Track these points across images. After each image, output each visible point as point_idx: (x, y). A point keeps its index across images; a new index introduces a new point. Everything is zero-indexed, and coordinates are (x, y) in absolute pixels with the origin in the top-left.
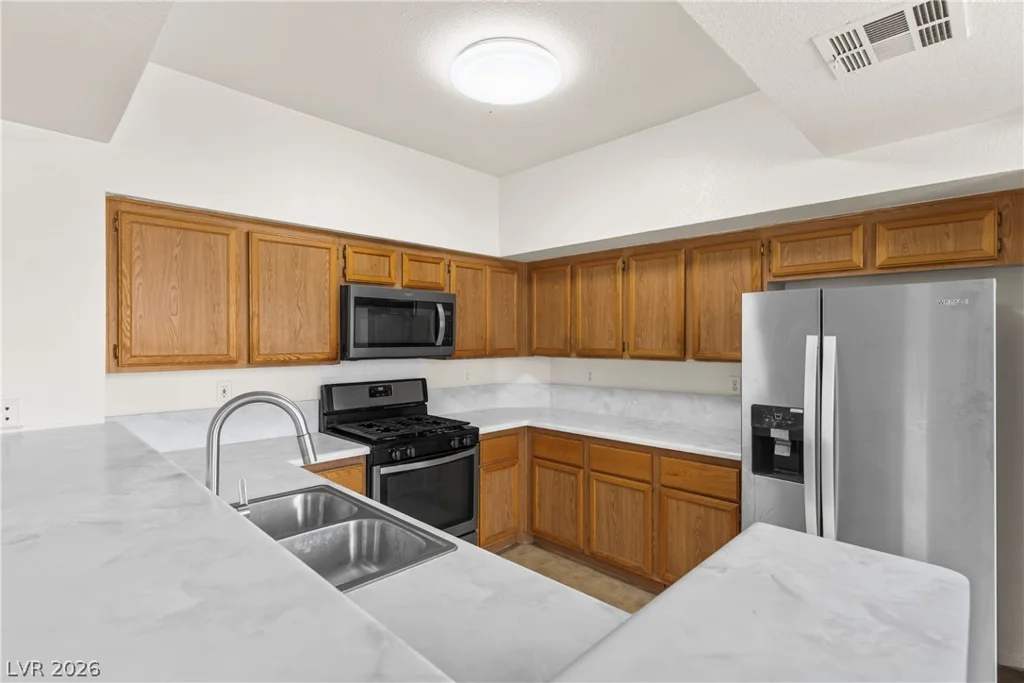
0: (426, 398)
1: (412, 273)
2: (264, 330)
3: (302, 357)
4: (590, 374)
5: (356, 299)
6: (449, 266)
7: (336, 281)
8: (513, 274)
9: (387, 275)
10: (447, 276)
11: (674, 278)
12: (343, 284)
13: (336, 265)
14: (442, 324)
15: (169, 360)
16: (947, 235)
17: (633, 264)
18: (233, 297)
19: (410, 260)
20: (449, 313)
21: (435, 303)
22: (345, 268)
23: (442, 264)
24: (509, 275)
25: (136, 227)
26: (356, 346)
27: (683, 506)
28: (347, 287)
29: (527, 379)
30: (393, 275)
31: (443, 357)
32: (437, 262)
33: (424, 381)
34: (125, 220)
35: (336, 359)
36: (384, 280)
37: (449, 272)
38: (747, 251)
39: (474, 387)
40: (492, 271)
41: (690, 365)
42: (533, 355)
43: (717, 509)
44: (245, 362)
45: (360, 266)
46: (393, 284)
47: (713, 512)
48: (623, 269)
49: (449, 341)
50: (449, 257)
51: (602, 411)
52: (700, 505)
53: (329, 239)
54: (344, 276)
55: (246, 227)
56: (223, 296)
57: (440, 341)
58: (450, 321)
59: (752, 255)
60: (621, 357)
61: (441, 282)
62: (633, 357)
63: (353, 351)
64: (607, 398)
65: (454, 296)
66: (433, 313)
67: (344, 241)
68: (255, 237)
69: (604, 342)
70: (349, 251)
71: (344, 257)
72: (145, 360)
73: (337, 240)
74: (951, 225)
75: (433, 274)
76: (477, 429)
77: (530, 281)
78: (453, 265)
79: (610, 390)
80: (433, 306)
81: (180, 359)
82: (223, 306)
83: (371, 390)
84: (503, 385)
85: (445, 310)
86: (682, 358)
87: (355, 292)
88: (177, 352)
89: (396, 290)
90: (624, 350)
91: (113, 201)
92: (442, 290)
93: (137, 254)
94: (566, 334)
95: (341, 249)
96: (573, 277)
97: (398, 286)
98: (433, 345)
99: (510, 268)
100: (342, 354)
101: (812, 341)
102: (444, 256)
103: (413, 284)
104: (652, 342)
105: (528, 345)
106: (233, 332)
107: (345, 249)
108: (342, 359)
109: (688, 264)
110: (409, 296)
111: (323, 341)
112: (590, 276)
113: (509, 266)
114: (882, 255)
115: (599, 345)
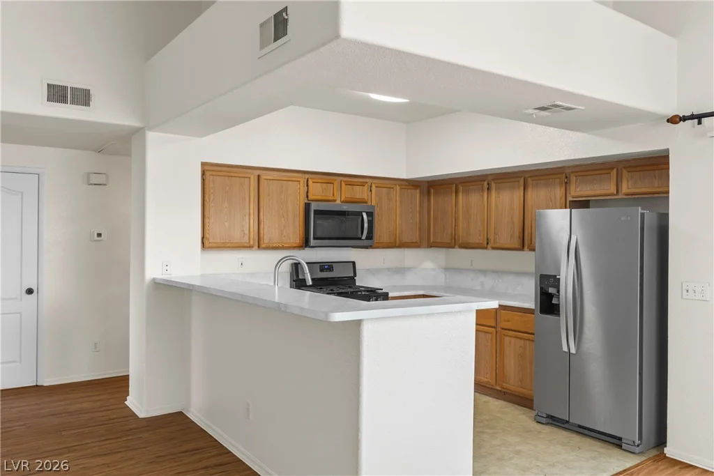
0: (355, 275)
1: (347, 192)
2: (266, 230)
3: (285, 245)
4: (472, 261)
5: (315, 211)
6: (371, 186)
7: (303, 200)
8: (416, 189)
9: (332, 195)
10: (369, 193)
11: (518, 194)
12: (306, 201)
13: (303, 189)
14: (366, 225)
15: (223, 245)
16: (655, 177)
17: (493, 185)
18: (252, 211)
19: (346, 185)
20: (370, 218)
21: (361, 212)
22: (308, 192)
23: (366, 186)
24: (413, 191)
25: (212, 177)
26: (315, 239)
27: (513, 340)
28: (309, 204)
29: (428, 265)
30: (335, 194)
31: (366, 247)
32: (363, 185)
33: (354, 263)
34: (207, 173)
35: (302, 247)
36: (331, 198)
37: (371, 191)
38: (558, 180)
39: (389, 269)
40: (401, 189)
42: (431, 247)
43: (529, 340)
44: (257, 247)
45: (317, 191)
46: (335, 201)
47: (528, 342)
48: (488, 189)
49: (370, 237)
50: (371, 181)
51: (479, 288)
52: (521, 339)
53: (300, 175)
54: (307, 196)
55: (257, 172)
56: (248, 211)
57: (364, 237)
58: (371, 223)
59: (561, 184)
60: (486, 248)
61: (366, 198)
62: (493, 248)
63: (312, 242)
64: (482, 278)
65: (374, 206)
66: (361, 218)
67: (307, 176)
68: (263, 177)
69: (475, 239)
70: (310, 181)
71: (307, 186)
72: (214, 245)
73: (303, 175)
74: (657, 172)
75: (360, 193)
76: (388, 293)
77: (429, 193)
78: (373, 186)
79: (484, 272)
80: (360, 214)
81: (228, 245)
82: (247, 217)
83: (321, 266)
84: (409, 269)
85: (367, 216)
86: (521, 249)
87: (314, 206)
88: (227, 241)
89: (338, 204)
90: (488, 243)
91: (203, 164)
92: (366, 203)
93: (212, 191)
94: (452, 233)
95: (306, 181)
96: (457, 192)
97: (338, 202)
98: (360, 239)
99: (413, 185)
100: (306, 244)
102: (367, 180)
103: (347, 200)
104: (505, 238)
105: (427, 240)
106: (252, 230)
107: (308, 181)
108: (306, 247)
109: (526, 186)
110: (345, 208)
111: (295, 235)
112: (467, 192)
113: (413, 184)
114: (625, 188)
115: (472, 240)
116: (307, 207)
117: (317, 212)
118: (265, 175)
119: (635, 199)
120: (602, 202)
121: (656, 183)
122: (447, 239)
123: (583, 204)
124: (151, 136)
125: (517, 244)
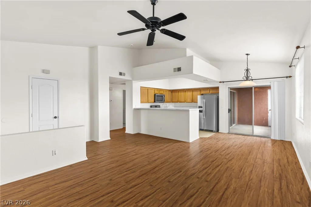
2: (149, 99)
3: (152, 102)
10: (164, 92)
11: (191, 93)
13: (154, 92)
17: (186, 91)
18: (147, 96)
19: (160, 91)
40: (168, 91)
41: (193, 103)
44: (147, 102)
45: (156, 92)
57: (163, 101)
58: (164, 98)
59: (199, 91)
60: (185, 102)
63: (156, 101)
65: (165, 95)
69: (183, 100)
72: (142, 102)
75: (162, 92)
77: (172, 92)
80: (163, 96)
81: (144, 102)
86: (192, 102)
89: (159, 94)
91: (140, 87)
92: (163, 94)
95: (154, 90)
96: (178, 92)
100: (155, 102)
101: (203, 100)
102: (163, 90)
104: (189, 100)
105: (172, 101)
106: (147, 99)
109: (193, 91)
110: (161, 95)
111: (153, 100)
112: (181, 92)
113: (170, 90)
114: (211, 92)
115: (182, 101)
116: (155, 95)
117: (157, 96)
118: (149, 89)
119: (212, 94)
120: (206, 94)
121: (216, 91)
122: (176, 101)
123: (202, 95)
124: (133, 82)
125: (191, 101)
